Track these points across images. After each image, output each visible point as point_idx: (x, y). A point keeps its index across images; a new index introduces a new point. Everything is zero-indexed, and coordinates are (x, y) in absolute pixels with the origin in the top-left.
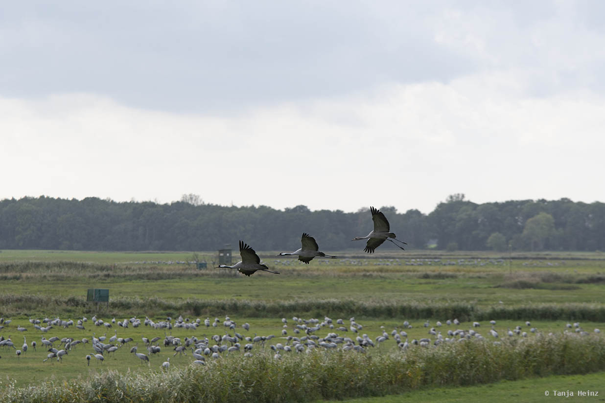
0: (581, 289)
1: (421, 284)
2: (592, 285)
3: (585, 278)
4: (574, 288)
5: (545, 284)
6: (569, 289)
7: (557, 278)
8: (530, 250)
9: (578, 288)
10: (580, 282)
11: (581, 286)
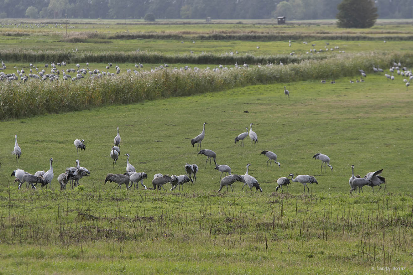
0: (112, 42)
1: (8, 39)
2: (118, 40)
3: (113, 35)
4: (108, 42)
5: (91, 40)
6: (105, 42)
7: (96, 36)
8: (53, 18)
9: (111, 42)
10: (111, 38)
11: (112, 40)
